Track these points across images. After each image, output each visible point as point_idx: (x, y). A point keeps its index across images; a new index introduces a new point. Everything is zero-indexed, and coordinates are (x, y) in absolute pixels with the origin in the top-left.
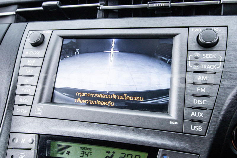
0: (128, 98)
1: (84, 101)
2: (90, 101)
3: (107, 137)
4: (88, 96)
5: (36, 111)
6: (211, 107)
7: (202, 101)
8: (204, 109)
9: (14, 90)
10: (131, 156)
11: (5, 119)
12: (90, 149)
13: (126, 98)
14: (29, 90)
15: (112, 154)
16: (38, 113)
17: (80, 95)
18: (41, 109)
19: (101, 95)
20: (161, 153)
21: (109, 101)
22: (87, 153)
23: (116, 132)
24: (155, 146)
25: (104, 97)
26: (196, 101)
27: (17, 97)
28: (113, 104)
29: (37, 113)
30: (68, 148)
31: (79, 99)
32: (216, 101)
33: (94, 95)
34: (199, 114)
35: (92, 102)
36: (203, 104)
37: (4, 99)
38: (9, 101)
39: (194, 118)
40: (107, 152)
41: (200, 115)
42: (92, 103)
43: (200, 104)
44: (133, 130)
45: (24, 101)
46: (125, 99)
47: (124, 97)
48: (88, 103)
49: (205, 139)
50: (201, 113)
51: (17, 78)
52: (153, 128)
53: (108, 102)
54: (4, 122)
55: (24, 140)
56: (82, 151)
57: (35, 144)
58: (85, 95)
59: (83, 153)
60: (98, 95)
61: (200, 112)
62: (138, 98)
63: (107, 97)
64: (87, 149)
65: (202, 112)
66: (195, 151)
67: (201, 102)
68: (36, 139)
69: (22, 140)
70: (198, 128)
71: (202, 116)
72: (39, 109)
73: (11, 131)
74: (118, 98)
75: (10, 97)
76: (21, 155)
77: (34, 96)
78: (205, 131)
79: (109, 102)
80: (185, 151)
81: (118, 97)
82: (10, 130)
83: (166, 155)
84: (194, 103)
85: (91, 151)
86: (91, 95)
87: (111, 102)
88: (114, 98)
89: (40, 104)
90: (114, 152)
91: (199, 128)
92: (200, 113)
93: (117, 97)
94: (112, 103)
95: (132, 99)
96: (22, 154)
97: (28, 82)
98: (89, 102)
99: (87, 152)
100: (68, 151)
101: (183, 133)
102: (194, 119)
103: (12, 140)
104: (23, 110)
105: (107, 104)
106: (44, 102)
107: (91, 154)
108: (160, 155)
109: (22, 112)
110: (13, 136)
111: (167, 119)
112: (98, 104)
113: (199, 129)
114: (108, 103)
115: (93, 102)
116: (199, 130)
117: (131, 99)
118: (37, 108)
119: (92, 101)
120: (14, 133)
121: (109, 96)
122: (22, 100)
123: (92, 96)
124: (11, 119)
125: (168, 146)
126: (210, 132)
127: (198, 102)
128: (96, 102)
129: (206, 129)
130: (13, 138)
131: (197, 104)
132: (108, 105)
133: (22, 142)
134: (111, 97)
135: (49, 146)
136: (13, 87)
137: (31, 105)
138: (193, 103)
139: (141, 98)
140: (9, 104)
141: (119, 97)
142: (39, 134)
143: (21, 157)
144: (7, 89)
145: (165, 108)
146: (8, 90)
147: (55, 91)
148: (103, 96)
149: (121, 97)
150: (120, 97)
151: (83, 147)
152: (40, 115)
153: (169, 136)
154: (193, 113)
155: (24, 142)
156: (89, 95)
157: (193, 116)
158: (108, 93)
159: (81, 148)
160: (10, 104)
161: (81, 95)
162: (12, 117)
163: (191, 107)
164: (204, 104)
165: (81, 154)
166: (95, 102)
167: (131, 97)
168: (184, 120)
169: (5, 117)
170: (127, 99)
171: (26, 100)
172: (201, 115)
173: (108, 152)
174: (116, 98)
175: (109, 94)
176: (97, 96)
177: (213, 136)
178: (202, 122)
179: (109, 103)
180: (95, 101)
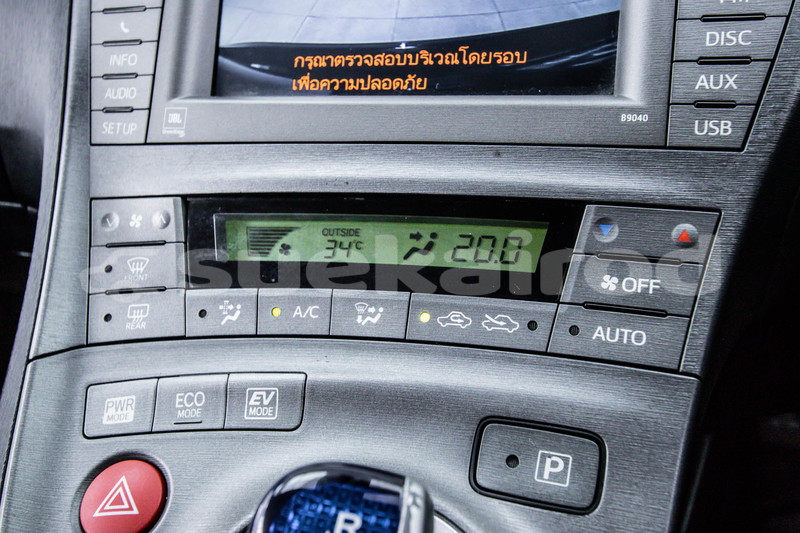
0: (473, 58)
1: (325, 84)
2: (344, 83)
3: (412, 182)
4: (336, 65)
5: (167, 125)
6: (769, 53)
7: (736, 35)
8: (744, 60)
9: (86, 61)
10: (491, 241)
11: (67, 156)
12: (356, 232)
13: (467, 59)
14: (133, 60)
15: (430, 239)
16: (175, 132)
17: (307, 63)
18: (182, 117)
19: (380, 58)
20: (592, 216)
21: (409, 76)
22: (346, 245)
23: (440, 164)
24: (574, 197)
25: (391, 62)
26: (713, 38)
27: (97, 84)
28: (422, 85)
29: (171, 132)
30: (284, 234)
31: (307, 78)
32: (787, 30)
33: (358, 60)
34: (725, 78)
35: (350, 84)
36: (738, 45)
37: (56, 93)
38: (74, 101)
39: (705, 97)
40: (412, 236)
41: (726, 82)
42: (352, 87)
43: (727, 44)
44: (498, 154)
45: (122, 94)
46: (465, 62)
47: (460, 58)
48: (336, 88)
49: (739, 158)
50: (731, 77)
51: (87, 22)
52: (564, 142)
53: (405, 78)
54: (66, 166)
55: (140, 218)
56: (329, 241)
57: (177, 226)
58: (326, 61)
59: (332, 245)
60: (369, 59)
61: (727, 72)
62: (509, 56)
63: (402, 61)
64: (347, 233)
65: (736, 72)
66: (706, 201)
67: (734, 39)
68: (176, 211)
69: (133, 217)
70: (718, 125)
71: (735, 87)
72: (175, 118)
73: (92, 196)
74: (440, 62)
75: (76, 88)
76: (136, 261)
77: (154, 75)
78: (742, 134)
79: (411, 78)
80: (672, 202)
81: (439, 58)
82: (89, 192)
83: (610, 220)
84: (708, 44)
85: (358, 239)
86: (347, 62)
87: (416, 79)
88: (425, 63)
89: (175, 101)
90: (434, 235)
91: (722, 127)
92: (727, 76)
93: (436, 60)
94: (419, 80)
95: (487, 59)
96: (140, 261)
97: (126, 31)
98: (342, 85)
99: (346, 241)
100: (283, 246)
101: (665, 147)
102: (706, 99)
103: (99, 221)
104: (121, 127)
105: (404, 84)
106: (189, 94)
107: (360, 245)
108: (589, 224)
109: (121, 132)
110: (100, 209)
111: (610, 108)
112: (373, 88)
113: (722, 131)
114: (407, 82)
115: (355, 84)
116: (722, 133)
117: (485, 60)
118: (168, 116)
119: (352, 81)
120: (104, 201)
121: (408, 60)
122: (115, 94)
123: (351, 64)
124: (88, 158)
125: (616, 194)
126: (760, 136)
127: (723, 37)
128: (366, 83)
129: (746, 126)
130: (102, 216)
131: (718, 45)
132: (405, 87)
133: (132, 224)
134: (414, 61)
135: (222, 231)
136: (78, 53)
137: (147, 106)
138: (705, 43)
139: (518, 54)
140: (73, 108)
141: (444, 59)
142: (184, 197)
143: (138, 269)
144: (61, 59)
145: (603, 80)
146: (64, 64)
147: (221, 59)
148: (388, 61)
149: (450, 57)
150: (447, 57)
151: (332, 228)
152: (182, 135)
153: (620, 160)
154: (703, 77)
155: (138, 225)
156: (340, 61)
157: (702, 87)
158: (403, 46)
159: (326, 232)
160: (78, 110)
161: (310, 66)
162: (89, 150)
163: (696, 58)
164: (743, 43)
165: (328, 248)
166: (360, 84)
167: (484, 54)
168: (669, 104)
169: (68, 151)
170: (471, 63)
171: (127, 93)
172: (731, 81)
173: (417, 237)
174: (431, 63)
175: (407, 51)
176: (367, 61)
177: (770, 147)
178: (733, 106)
179: (411, 83)
180: (362, 81)
